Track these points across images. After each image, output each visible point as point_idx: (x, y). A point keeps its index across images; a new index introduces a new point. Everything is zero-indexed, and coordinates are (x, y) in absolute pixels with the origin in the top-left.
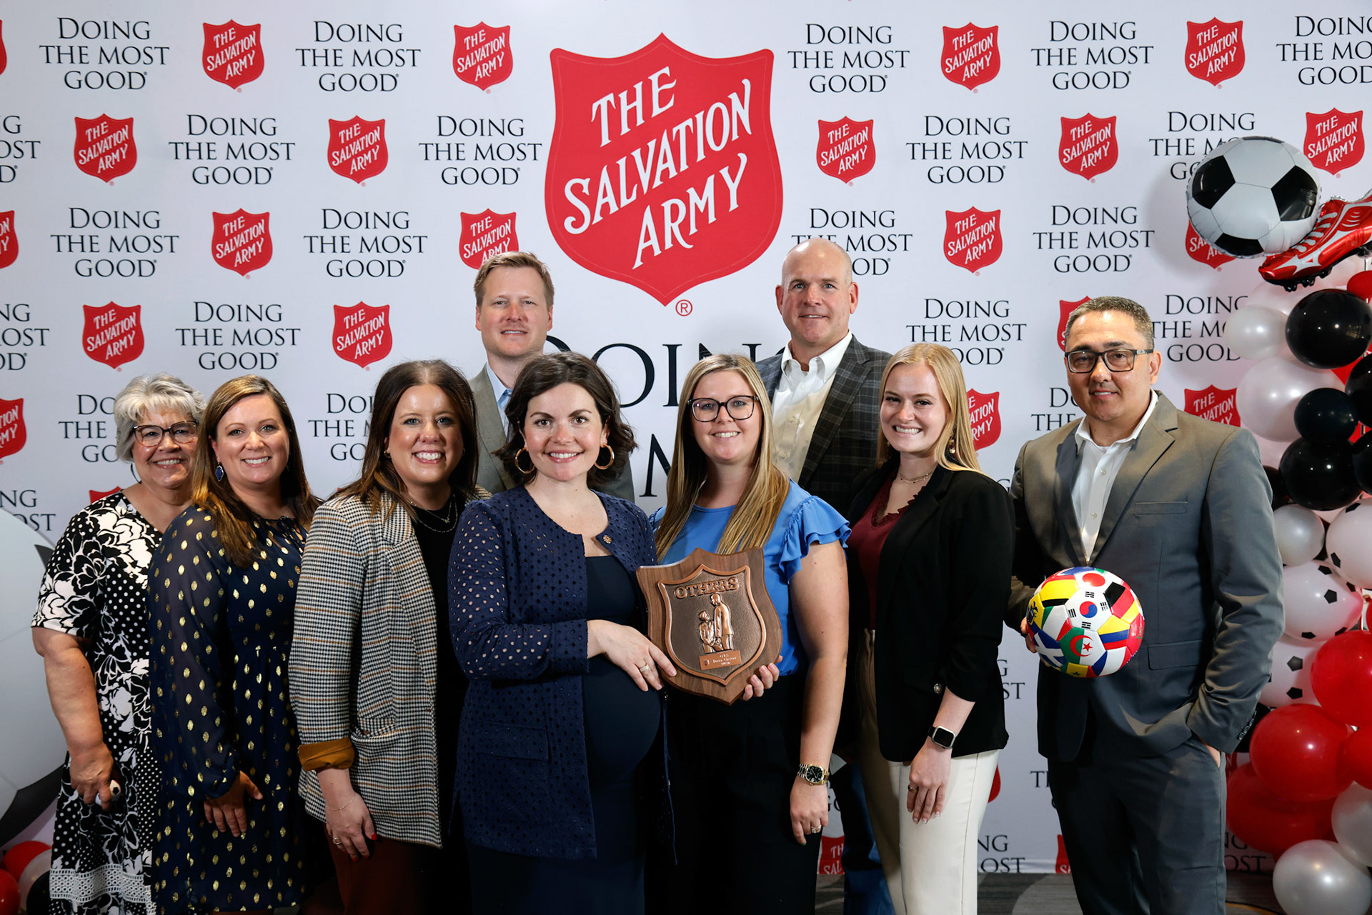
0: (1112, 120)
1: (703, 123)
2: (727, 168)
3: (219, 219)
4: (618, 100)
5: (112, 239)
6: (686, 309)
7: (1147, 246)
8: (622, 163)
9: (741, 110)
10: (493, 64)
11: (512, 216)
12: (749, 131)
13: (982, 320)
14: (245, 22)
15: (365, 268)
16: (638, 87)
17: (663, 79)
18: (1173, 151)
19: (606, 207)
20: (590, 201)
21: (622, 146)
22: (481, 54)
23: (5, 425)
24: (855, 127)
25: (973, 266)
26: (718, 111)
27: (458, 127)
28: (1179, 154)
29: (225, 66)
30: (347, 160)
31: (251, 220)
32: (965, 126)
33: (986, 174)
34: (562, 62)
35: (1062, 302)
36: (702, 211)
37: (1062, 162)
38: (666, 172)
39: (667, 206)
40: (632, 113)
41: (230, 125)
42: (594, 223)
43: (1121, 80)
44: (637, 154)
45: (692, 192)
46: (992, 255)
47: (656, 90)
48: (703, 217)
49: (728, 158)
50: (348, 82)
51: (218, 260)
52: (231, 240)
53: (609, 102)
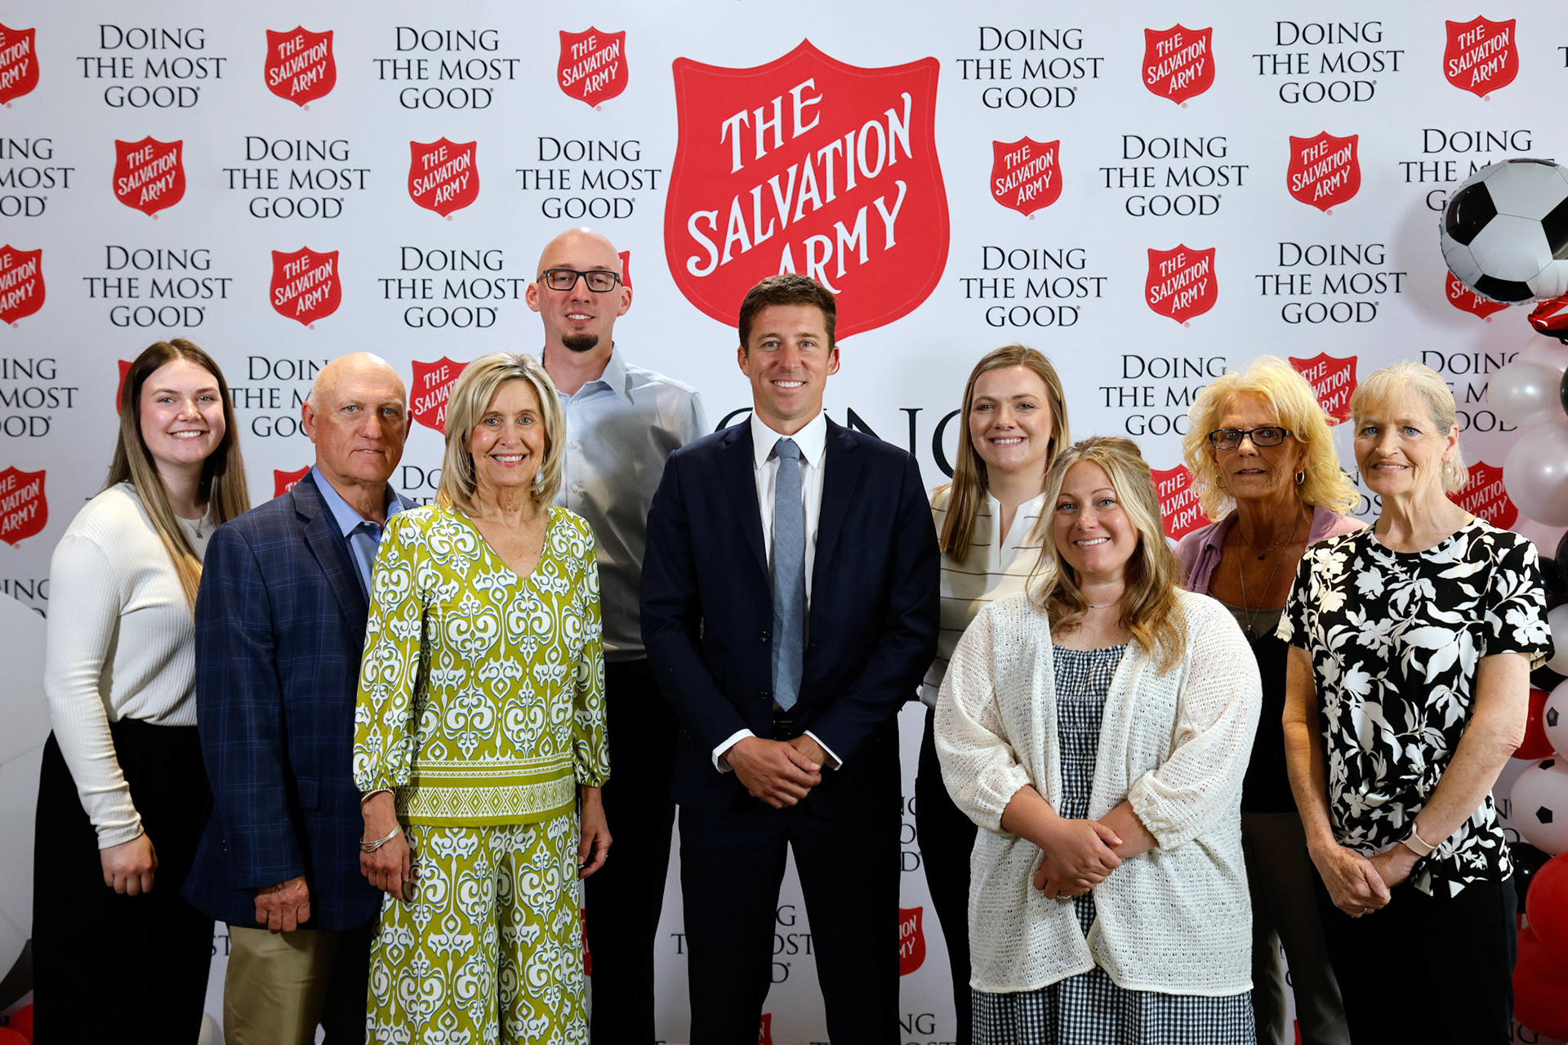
0: (1354, 140)
1: (855, 146)
2: (883, 198)
3: (279, 259)
4: (752, 118)
5: (154, 283)
7: (1398, 291)
8: (756, 192)
9: (900, 129)
10: (605, 76)
12: (910, 157)
13: (1193, 381)
14: (314, 28)
15: (450, 317)
16: (777, 103)
17: (806, 94)
18: (1429, 176)
19: (737, 244)
20: (718, 238)
21: (757, 172)
22: (591, 64)
23: (23, 501)
24: (1038, 150)
25: (1182, 316)
26: (872, 132)
27: (562, 150)
28: (1436, 180)
29: (290, 80)
30: (431, 189)
31: (317, 260)
32: (1171, 147)
33: (1197, 205)
34: (688, 74)
35: (1289, 359)
36: (852, 249)
37: (1291, 191)
38: (809, 203)
39: (810, 243)
40: (769, 134)
41: (294, 149)
42: (722, 264)
43: (1364, 91)
44: (774, 182)
45: (840, 226)
46: (1205, 302)
47: (798, 106)
48: (852, 256)
49: (884, 186)
50: (434, 98)
51: (276, 307)
52: (293, 284)
53: (742, 121)
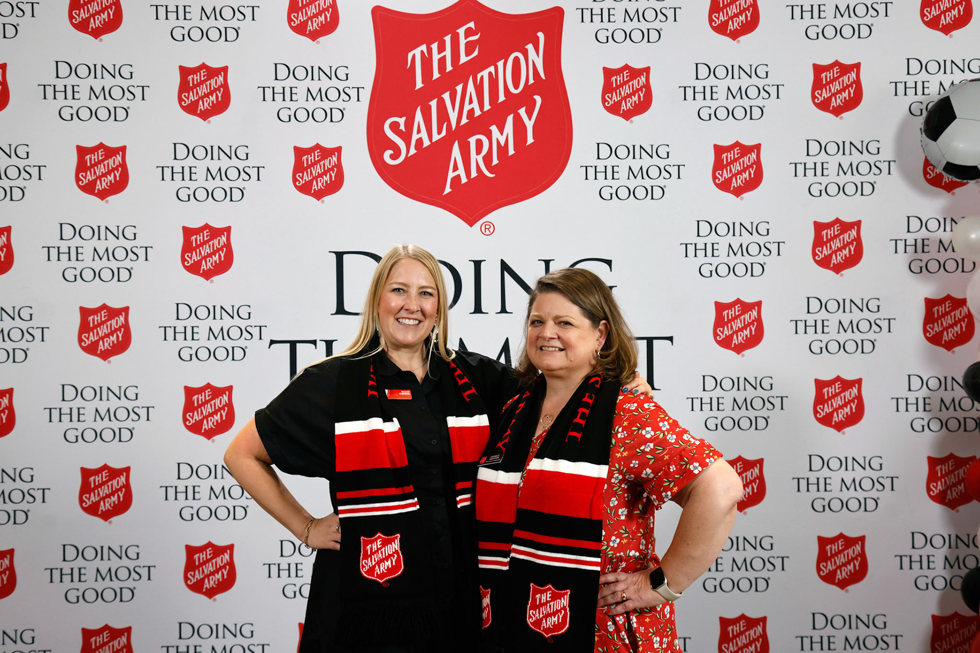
0: (857, 66)
1: (504, 70)
2: (524, 108)
3: (82, 151)
4: (430, 50)
6: (489, 230)
7: (889, 173)
8: (434, 104)
9: (536, 58)
10: (322, 19)
11: (339, 150)
12: (544, 78)
13: (746, 238)
15: (210, 195)
16: (448, 39)
17: (468, 33)
18: (911, 92)
19: (420, 141)
20: (406, 137)
21: (434, 89)
22: (312, 10)
24: (635, 73)
25: (738, 192)
26: (516, 60)
27: (291, 73)
28: (916, 94)
29: (88, 19)
30: (195, 101)
31: (110, 152)
32: (730, 71)
33: (748, 113)
34: (381, 16)
35: (815, 223)
36: (503, 145)
37: (814, 103)
38: (471, 112)
39: (472, 140)
40: (442, 61)
41: (92, 71)
42: (409, 155)
43: (865, 31)
44: (446, 96)
45: (494, 128)
47: (463, 42)
48: (503, 150)
49: (525, 99)
50: (196, 34)
51: (80, 187)
52: (92, 170)
53: (422, 52)
